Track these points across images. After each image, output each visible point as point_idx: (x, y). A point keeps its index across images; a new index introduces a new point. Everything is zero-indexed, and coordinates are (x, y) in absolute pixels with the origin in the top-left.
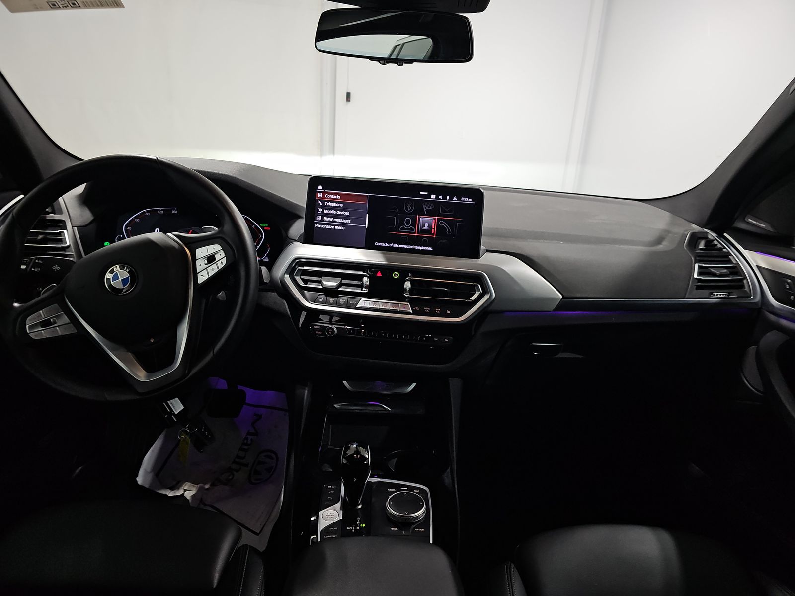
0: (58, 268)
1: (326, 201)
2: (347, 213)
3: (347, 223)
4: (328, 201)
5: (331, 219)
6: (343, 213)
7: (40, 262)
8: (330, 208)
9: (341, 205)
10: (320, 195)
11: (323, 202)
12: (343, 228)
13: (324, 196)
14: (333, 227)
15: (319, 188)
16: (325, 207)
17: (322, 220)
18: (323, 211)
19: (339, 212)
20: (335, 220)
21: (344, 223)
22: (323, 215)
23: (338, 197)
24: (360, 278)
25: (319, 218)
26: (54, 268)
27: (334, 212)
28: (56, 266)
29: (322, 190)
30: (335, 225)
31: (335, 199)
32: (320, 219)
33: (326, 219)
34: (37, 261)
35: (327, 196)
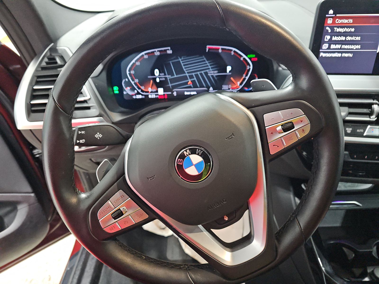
0: (101, 136)
1: (336, 27)
2: (358, 38)
3: (356, 49)
4: (338, 27)
5: (338, 46)
6: (353, 38)
7: (83, 132)
8: (339, 34)
9: (353, 30)
10: (330, 21)
11: (332, 28)
12: (351, 55)
13: (334, 22)
14: (339, 55)
15: (330, 13)
16: (334, 33)
17: (329, 48)
18: (331, 38)
19: (349, 38)
20: (344, 46)
21: (353, 49)
22: (331, 42)
23: (351, 21)
24: (369, 106)
25: (325, 46)
26: (96, 136)
27: (343, 38)
28: (98, 133)
29: (333, 14)
30: (342, 53)
31: (347, 23)
32: (327, 47)
33: (333, 46)
34: (80, 132)
35: (338, 21)
